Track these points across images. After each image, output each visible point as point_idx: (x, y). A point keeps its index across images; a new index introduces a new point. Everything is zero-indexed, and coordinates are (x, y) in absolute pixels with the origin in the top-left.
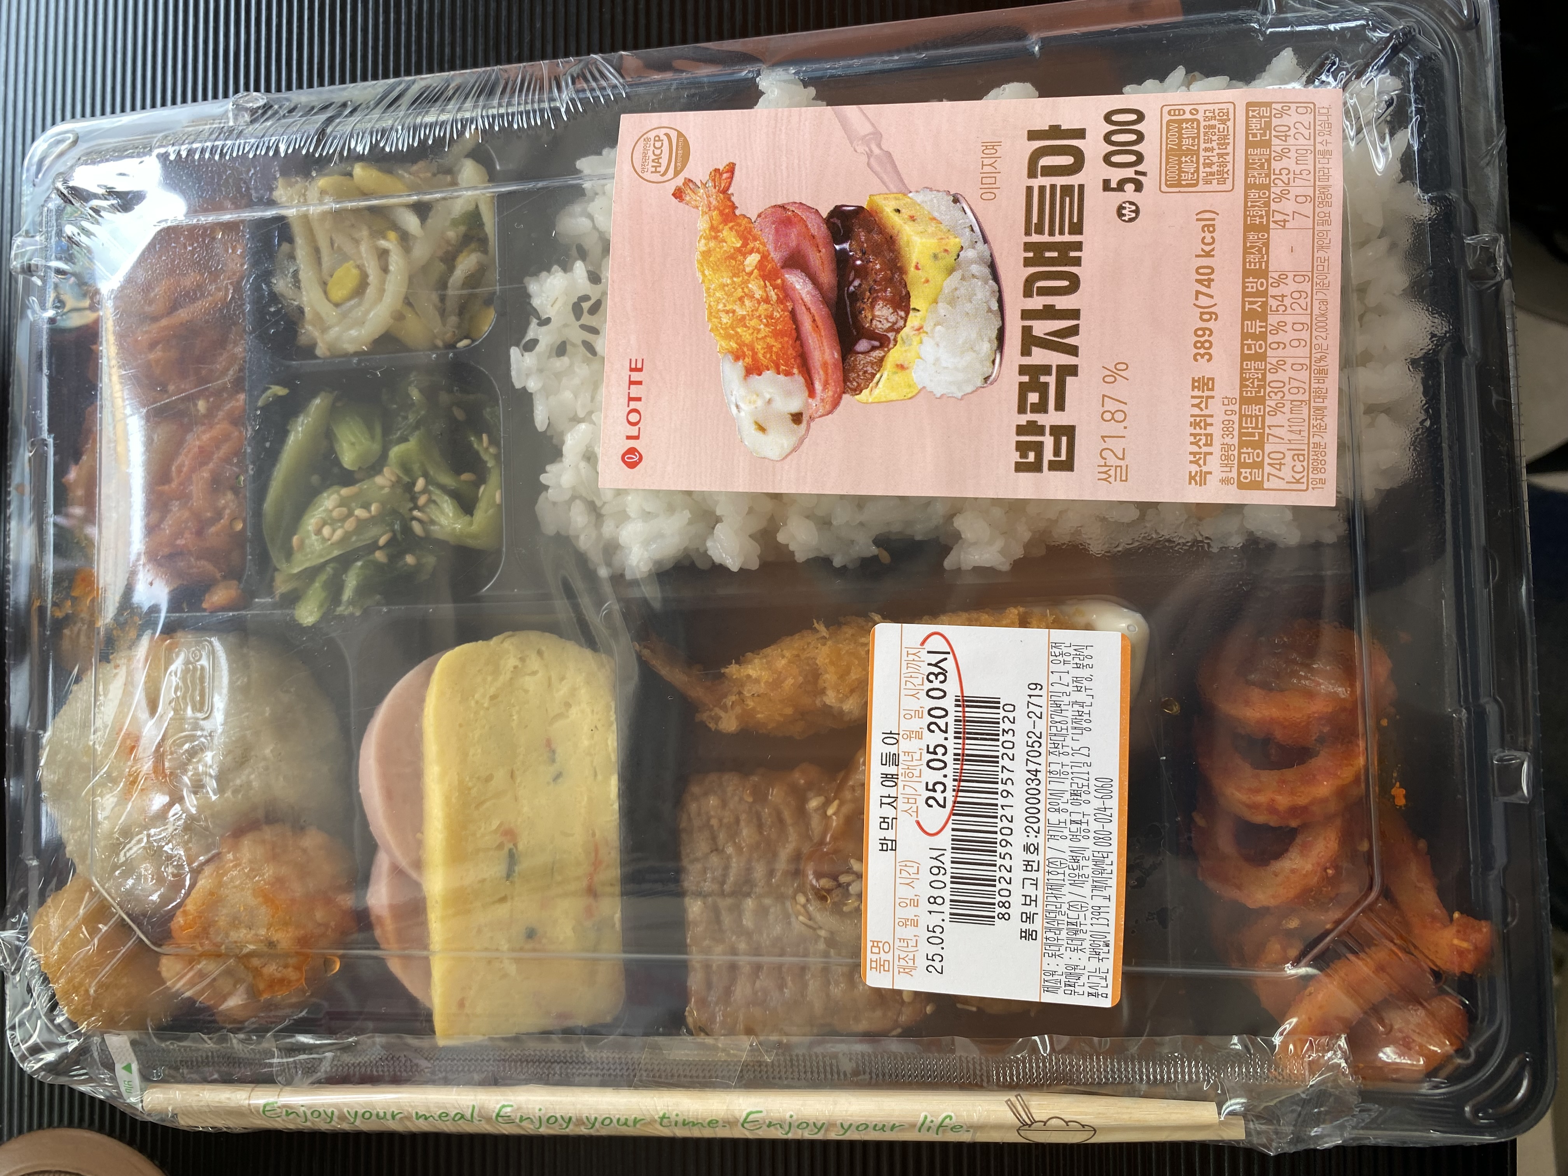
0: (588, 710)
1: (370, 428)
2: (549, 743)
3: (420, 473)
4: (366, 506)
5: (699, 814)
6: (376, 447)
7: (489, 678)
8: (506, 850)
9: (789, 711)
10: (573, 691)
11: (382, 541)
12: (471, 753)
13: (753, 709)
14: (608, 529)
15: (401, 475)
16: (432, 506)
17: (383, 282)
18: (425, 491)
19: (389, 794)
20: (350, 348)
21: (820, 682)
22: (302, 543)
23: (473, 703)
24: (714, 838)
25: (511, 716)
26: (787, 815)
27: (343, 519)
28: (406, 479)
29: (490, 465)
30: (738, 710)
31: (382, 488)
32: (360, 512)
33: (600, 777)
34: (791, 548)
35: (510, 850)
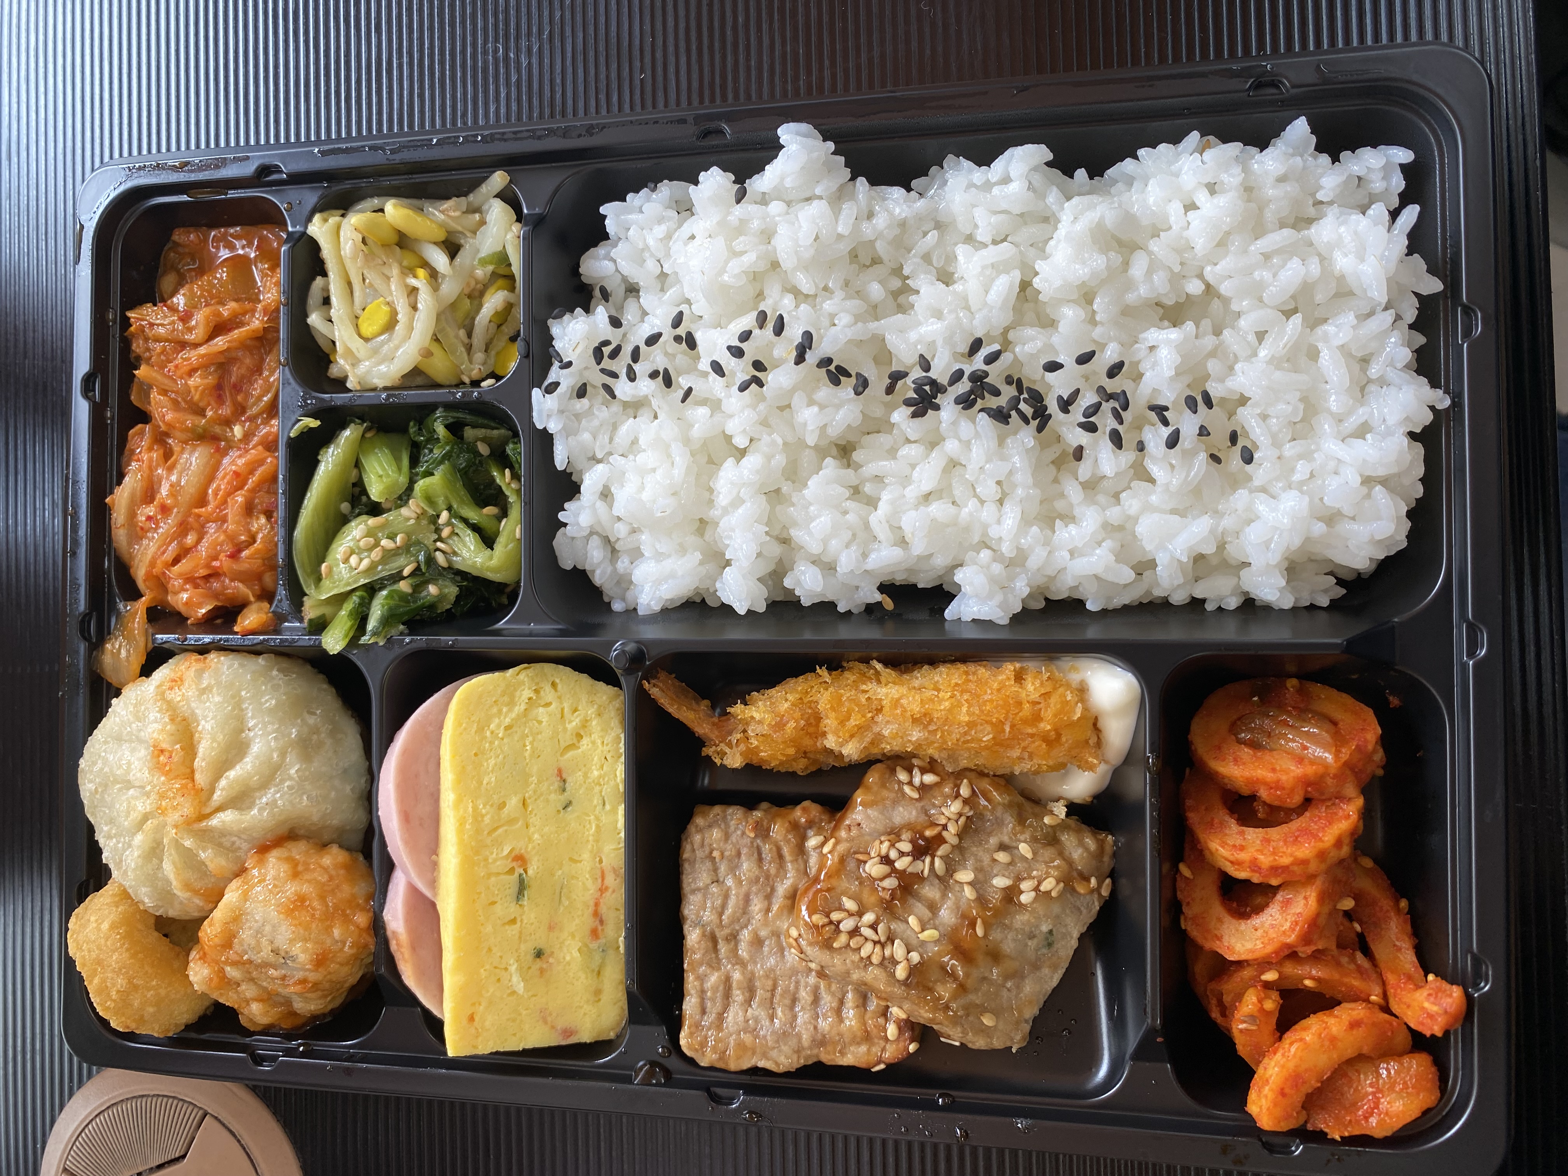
0: (599, 742)
1: (398, 460)
2: (560, 772)
3: (444, 507)
4: (392, 537)
5: (702, 845)
6: (403, 480)
7: (505, 710)
8: (516, 875)
9: (791, 751)
10: (585, 724)
11: (406, 572)
12: (485, 782)
13: (757, 747)
14: (622, 564)
15: (426, 508)
16: (456, 538)
17: (411, 320)
18: (449, 523)
19: (406, 817)
20: (380, 383)
21: (822, 725)
22: (330, 570)
23: (488, 733)
24: (716, 870)
25: (525, 746)
26: (786, 851)
27: (370, 549)
28: (431, 512)
29: (511, 500)
30: (742, 747)
31: (409, 519)
32: (385, 542)
33: (608, 807)
34: (797, 593)
35: (520, 875)
